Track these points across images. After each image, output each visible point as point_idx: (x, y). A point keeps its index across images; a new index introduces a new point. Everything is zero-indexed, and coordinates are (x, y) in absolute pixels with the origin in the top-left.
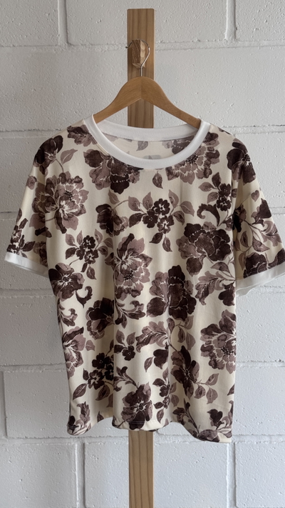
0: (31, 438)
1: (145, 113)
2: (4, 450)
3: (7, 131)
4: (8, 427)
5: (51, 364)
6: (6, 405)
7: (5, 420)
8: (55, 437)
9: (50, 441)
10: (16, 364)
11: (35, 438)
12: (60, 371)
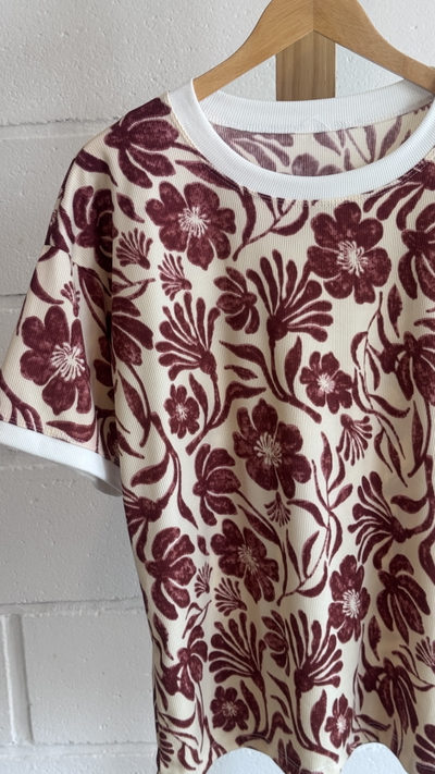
0: (80, 744)
1: (316, 70)
2: (28, 767)
3: (11, 125)
4: (33, 723)
5: (117, 599)
6: (29, 680)
7: (29, 709)
8: (128, 742)
9: (118, 748)
10: (46, 599)
11: (88, 743)
12: (135, 612)
